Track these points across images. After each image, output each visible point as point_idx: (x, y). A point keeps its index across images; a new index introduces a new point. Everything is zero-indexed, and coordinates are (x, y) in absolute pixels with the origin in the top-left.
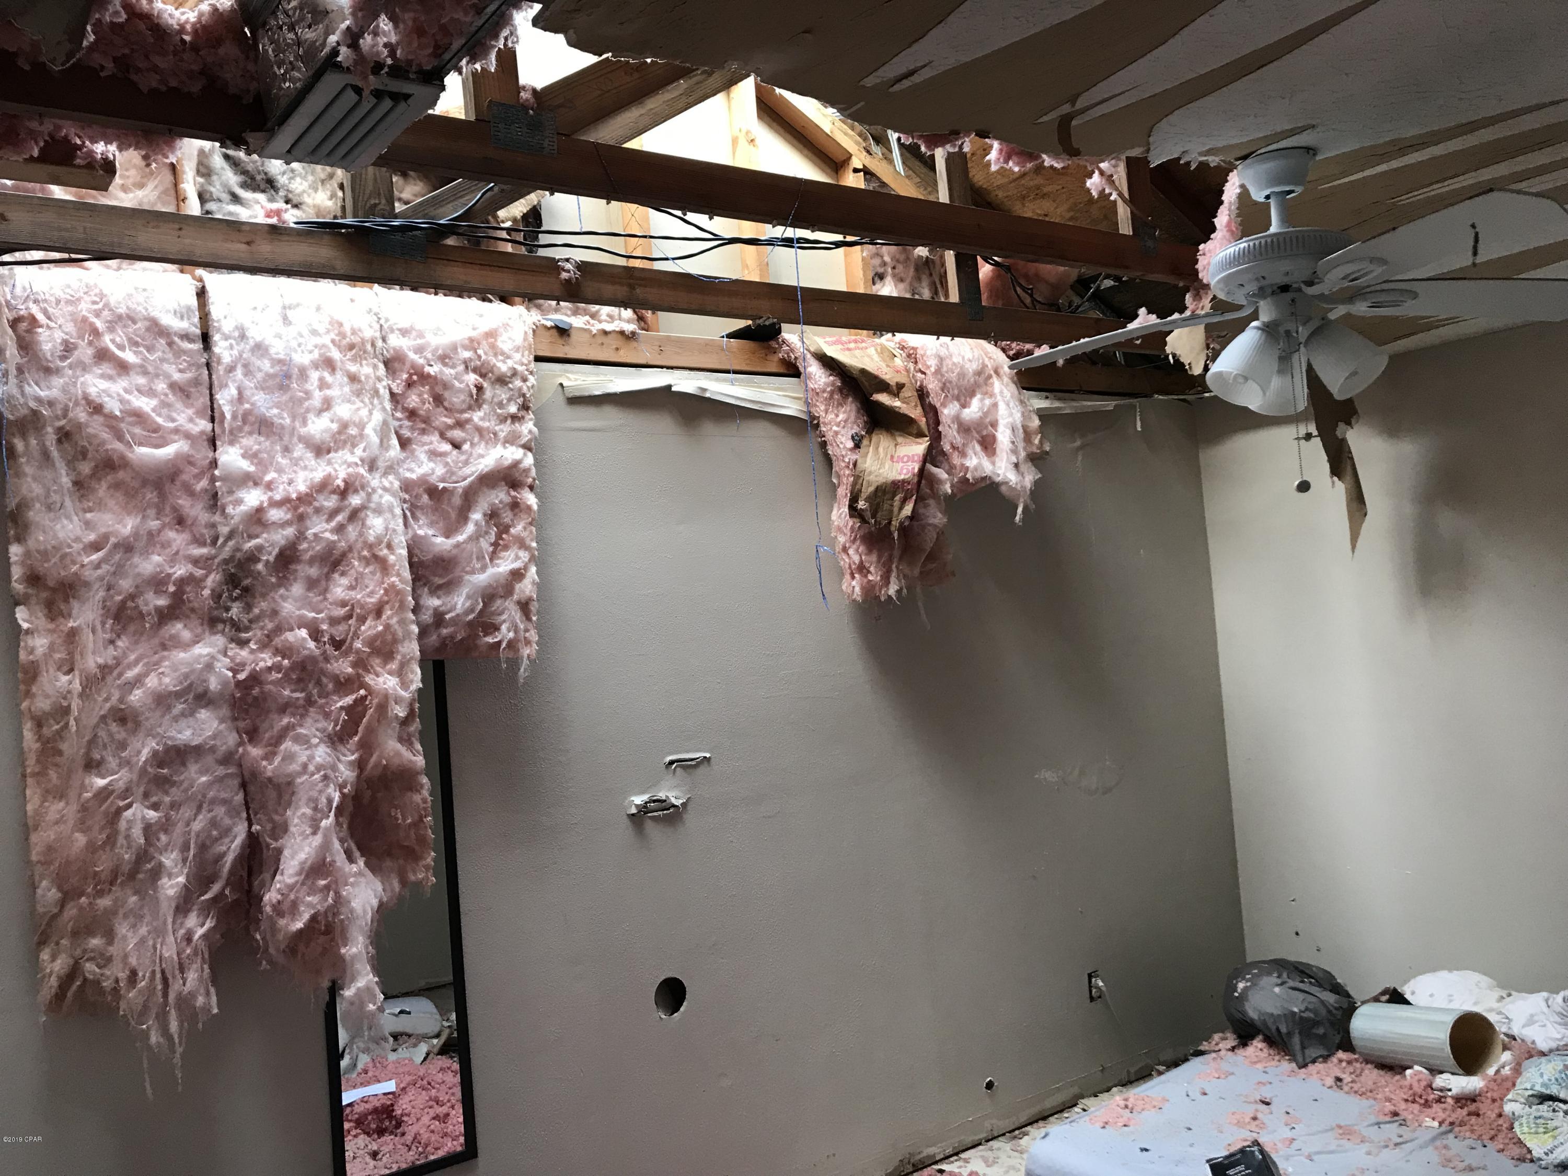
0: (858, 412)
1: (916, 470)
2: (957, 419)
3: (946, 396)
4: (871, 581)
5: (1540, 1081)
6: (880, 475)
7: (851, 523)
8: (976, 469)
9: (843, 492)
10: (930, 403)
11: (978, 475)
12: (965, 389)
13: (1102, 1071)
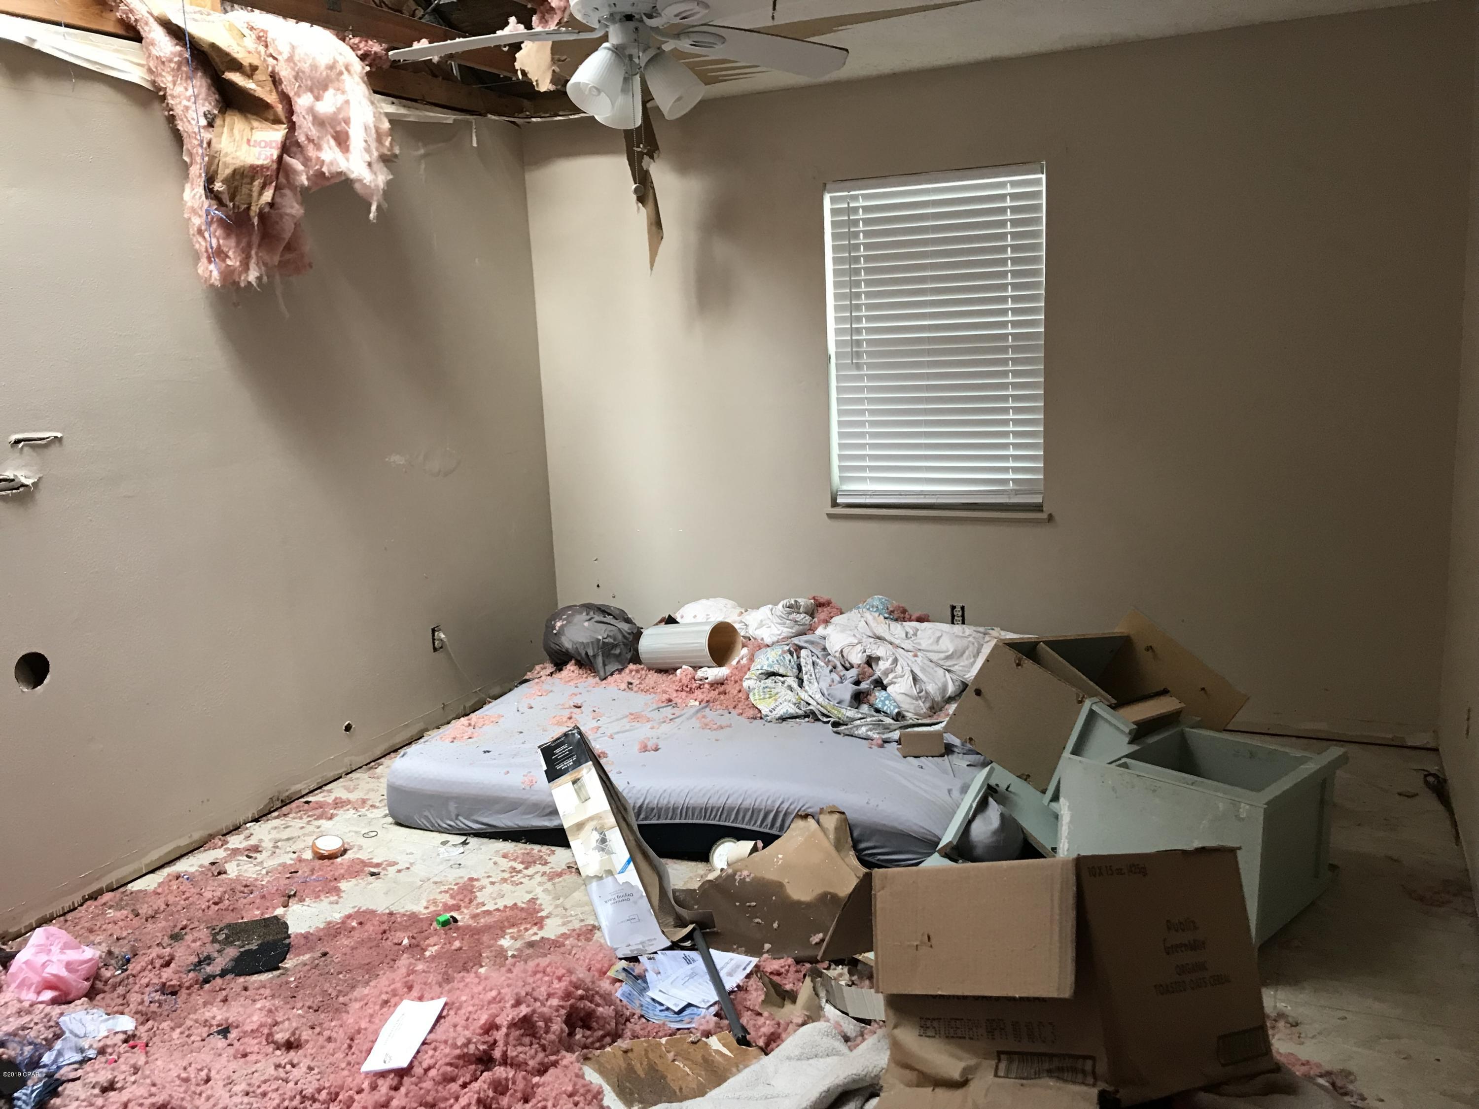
0: (209, 89)
1: (275, 157)
2: (311, 110)
3: (300, 86)
4: (229, 266)
5: (766, 663)
6: (237, 158)
7: (206, 206)
8: (331, 163)
9: (197, 171)
10: (282, 90)
11: (334, 169)
12: (318, 82)
13: (443, 708)
